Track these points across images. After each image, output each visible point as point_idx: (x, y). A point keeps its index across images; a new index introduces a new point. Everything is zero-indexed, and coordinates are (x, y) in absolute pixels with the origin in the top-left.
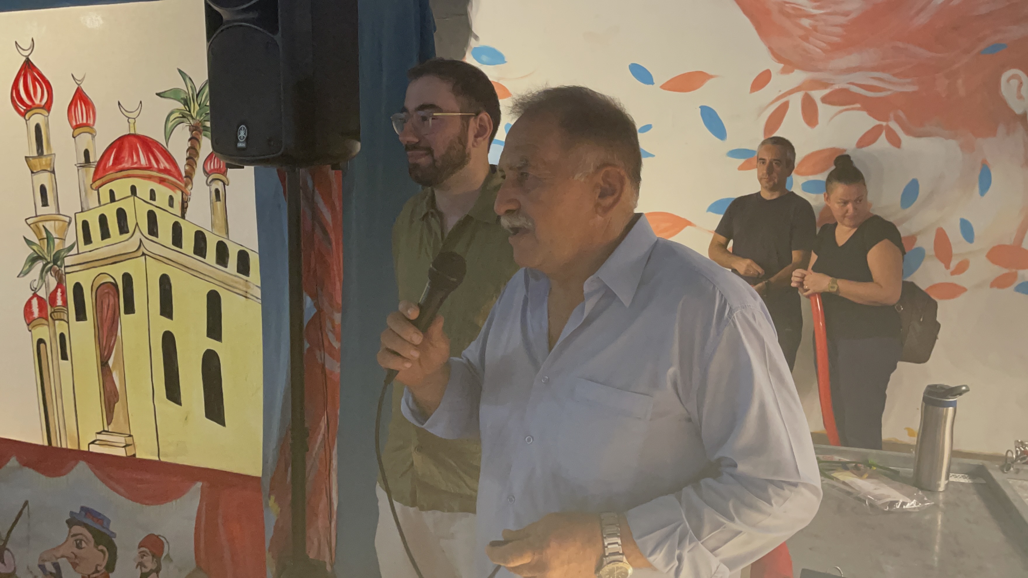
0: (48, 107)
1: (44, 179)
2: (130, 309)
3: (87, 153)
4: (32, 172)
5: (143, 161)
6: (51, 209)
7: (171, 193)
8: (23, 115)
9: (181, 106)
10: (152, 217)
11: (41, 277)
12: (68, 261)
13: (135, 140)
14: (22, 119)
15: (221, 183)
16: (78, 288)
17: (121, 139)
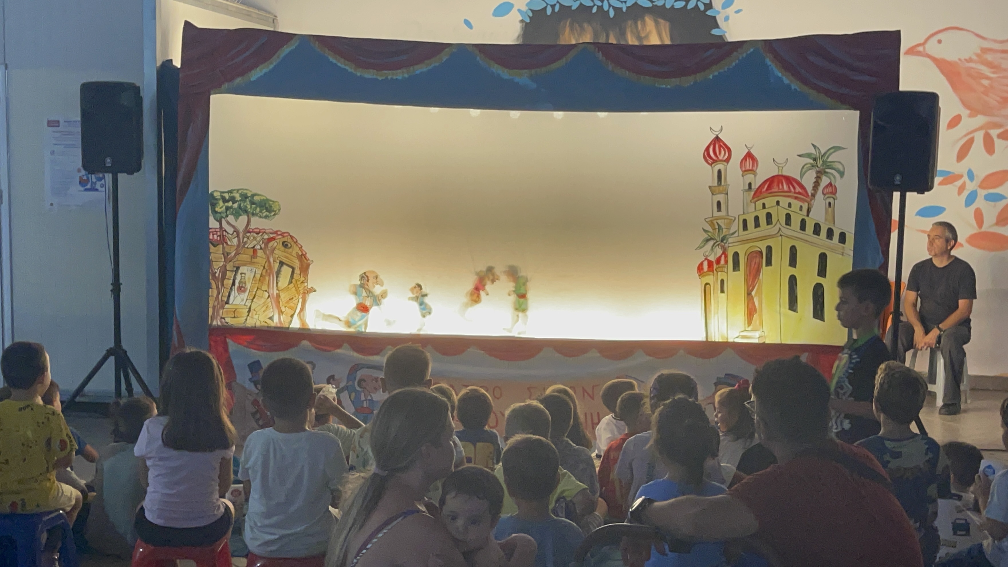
0: (728, 160)
1: (720, 197)
2: (769, 263)
3: (750, 184)
4: (713, 194)
5: (785, 188)
6: (723, 213)
7: (801, 204)
8: (711, 165)
9: (812, 161)
10: (788, 217)
11: (712, 249)
12: (730, 240)
13: (780, 178)
14: (709, 167)
15: (832, 199)
16: (736, 255)
17: (773, 177)
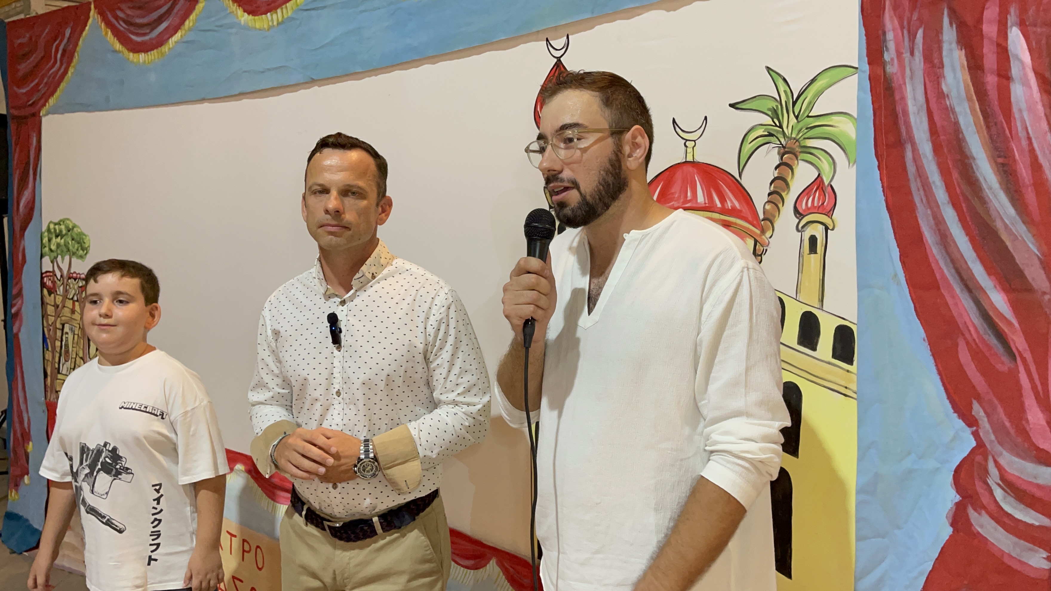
5: (701, 198)
9: (767, 120)
13: (692, 169)
15: (821, 227)
17: (673, 169)
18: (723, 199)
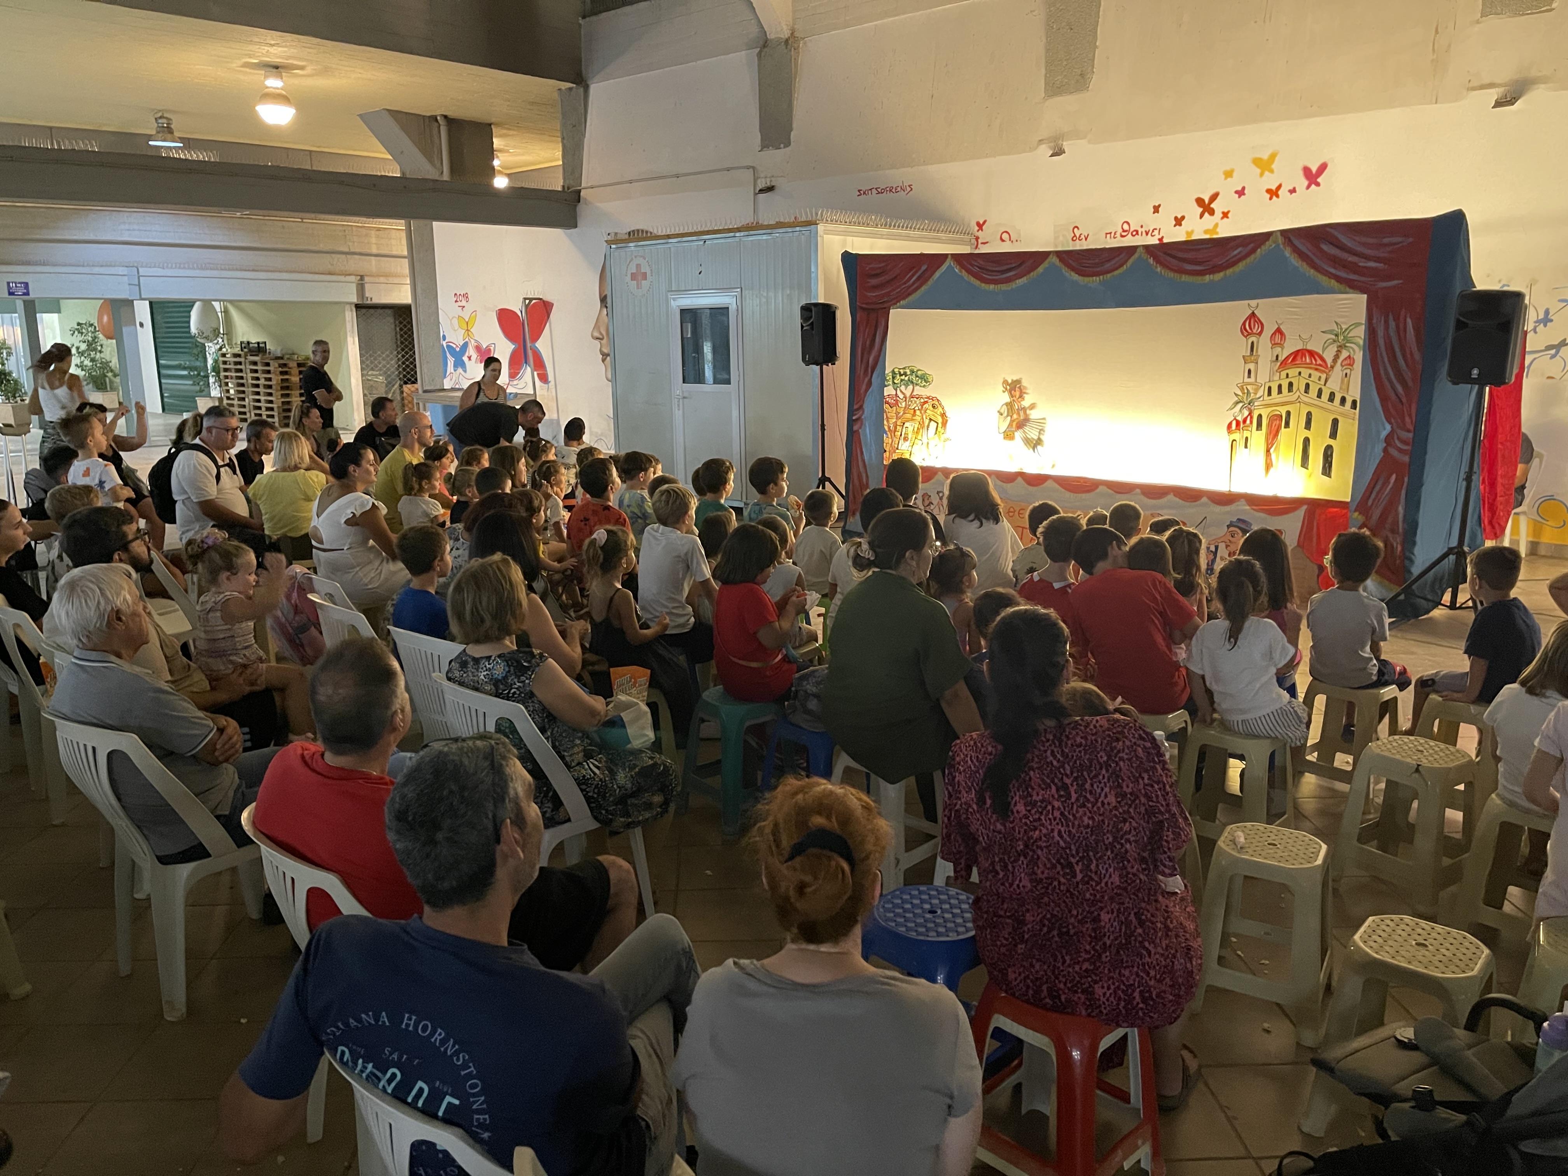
0: (1260, 334)
1: (1251, 366)
2: (1287, 425)
3: (1277, 356)
4: (1245, 363)
5: (1308, 360)
6: (1252, 380)
7: (1320, 374)
8: (1246, 336)
9: (1333, 337)
10: (1307, 386)
11: (1240, 410)
12: (1256, 404)
13: (1304, 351)
14: (1244, 339)
15: (1349, 370)
16: (1260, 416)
17: (1298, 351)
18: (1316, 360)
